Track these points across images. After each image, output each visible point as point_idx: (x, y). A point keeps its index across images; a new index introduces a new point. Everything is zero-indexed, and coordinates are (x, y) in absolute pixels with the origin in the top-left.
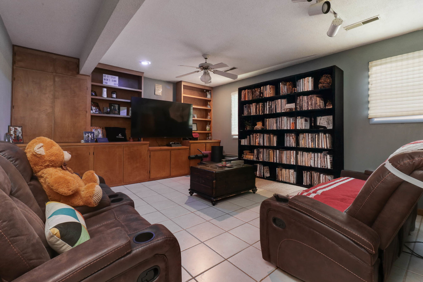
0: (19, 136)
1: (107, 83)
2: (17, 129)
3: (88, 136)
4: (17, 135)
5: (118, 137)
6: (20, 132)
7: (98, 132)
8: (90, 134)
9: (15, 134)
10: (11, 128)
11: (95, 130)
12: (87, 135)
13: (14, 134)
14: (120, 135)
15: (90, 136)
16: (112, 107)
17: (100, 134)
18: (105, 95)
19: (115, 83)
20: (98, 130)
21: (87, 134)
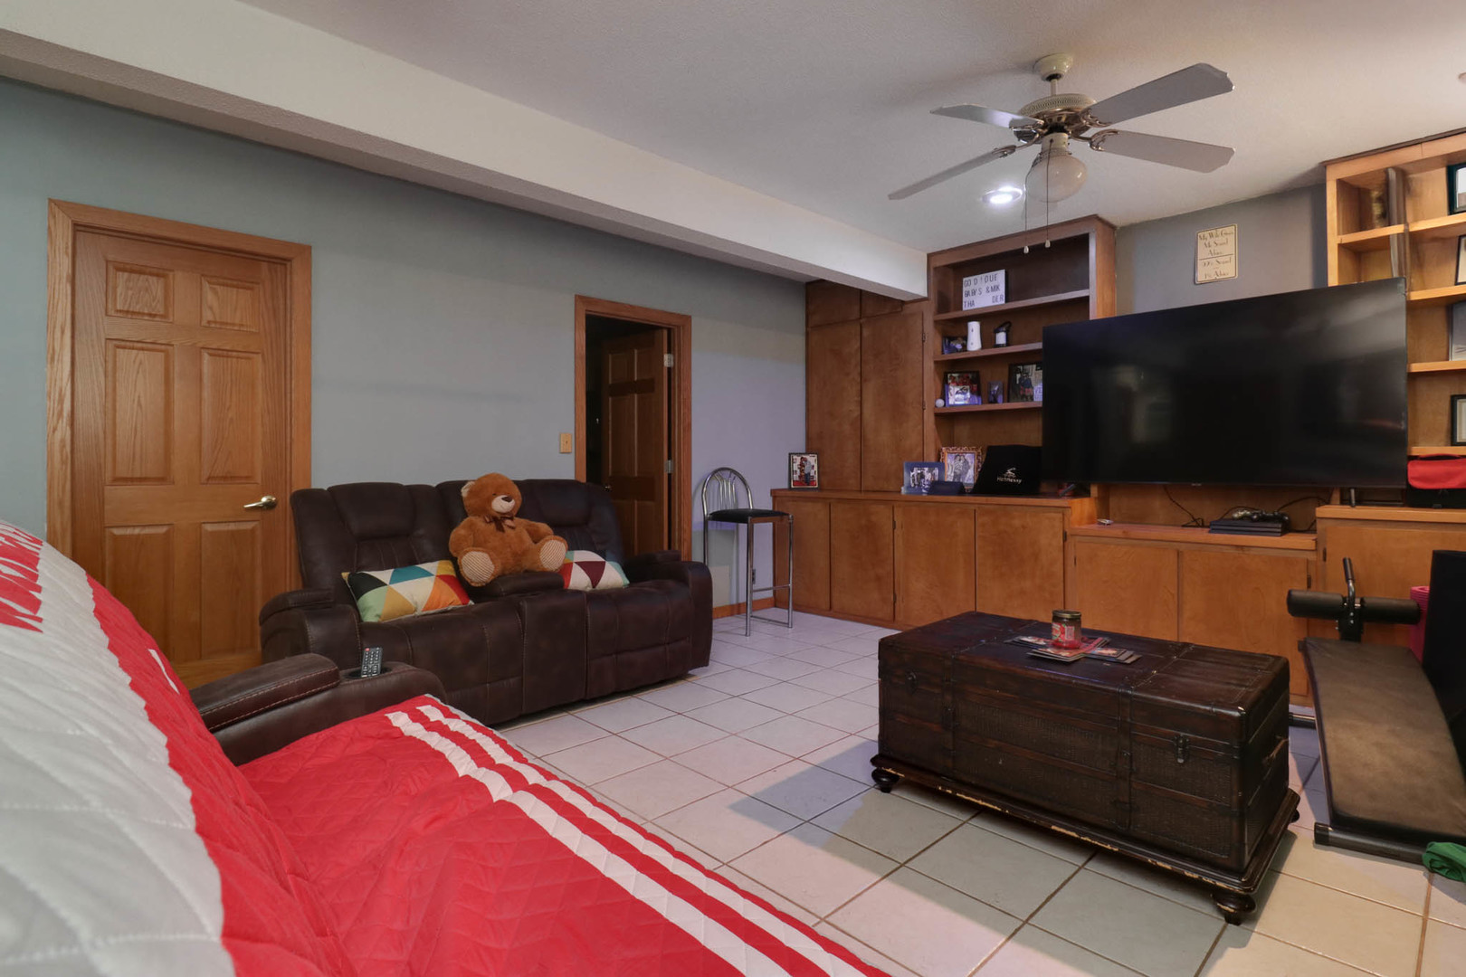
0: (809, 474)
1: (972, 303)
2: (806, 460)
3: (922, 476)
4: (806, 472)
5: (1001, 479)
6: (813, 466)
7: (966, 462)
8: (926, 469)
9: (802, 471)
10: (795, 457)
11: (956, 457)
12: (916, 471)
13: (798, 471)
14: (1009, 472)
15: (928, 476)
16: (1018, 376)
17: (969, 467)
18: (974, 343)
19: (995, 294)
20: (967, 456)
21: (915, 469)
